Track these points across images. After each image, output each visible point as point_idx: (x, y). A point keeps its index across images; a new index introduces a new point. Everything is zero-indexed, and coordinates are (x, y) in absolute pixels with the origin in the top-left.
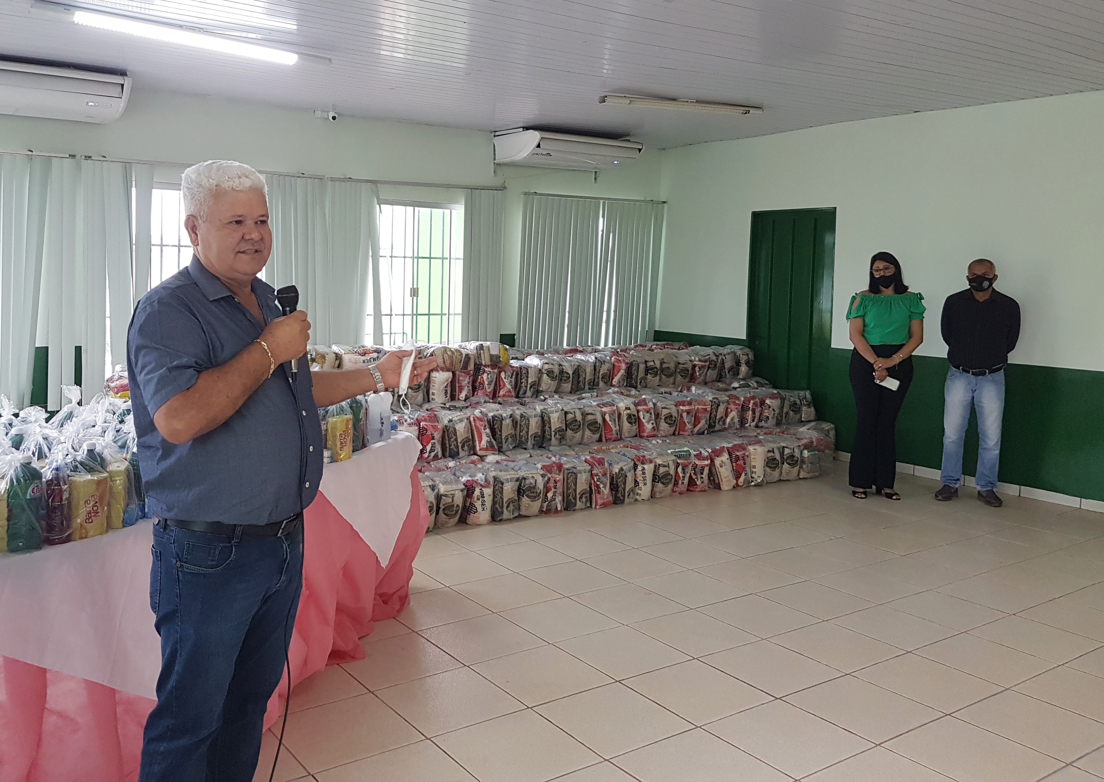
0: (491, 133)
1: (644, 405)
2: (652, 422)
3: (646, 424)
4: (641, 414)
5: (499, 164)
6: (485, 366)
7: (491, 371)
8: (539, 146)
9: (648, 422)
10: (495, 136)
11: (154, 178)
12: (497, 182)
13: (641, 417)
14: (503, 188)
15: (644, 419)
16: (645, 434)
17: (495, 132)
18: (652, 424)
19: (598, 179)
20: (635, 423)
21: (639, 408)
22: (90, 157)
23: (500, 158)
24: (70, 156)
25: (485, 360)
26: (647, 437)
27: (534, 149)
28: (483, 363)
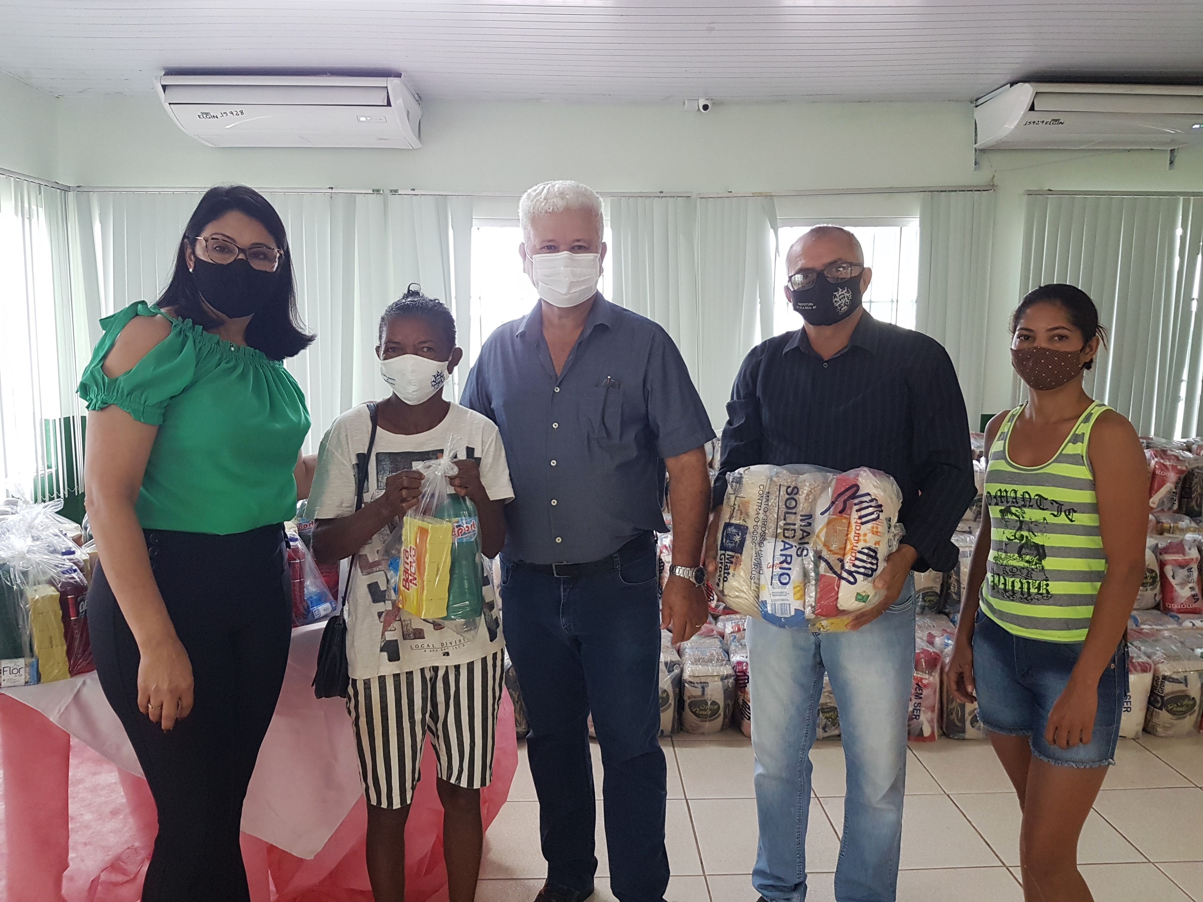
0: (972, 102)
1: (1177, 553)
2: (1191, 585)
3: (1177, 588)
4: (1169, 570)
5: (983, 151)
8: (1032, 108)
9: (1183, 584)
10: (976, 107)
11: (474, 213)
12: (982, 177)
13: (1169, 574)
14: (990, 187)
15: (1173, 577)
16: (1175, 607)
17: (977, 100)
18: (1192, 588)
19: (1177, 161)
20: (1153, 583)
21: (1168, 557)
22: (396, 191)
23: (984, 140)
24: (373, 191)
26: (1180, 611)
27: (1025, 115)
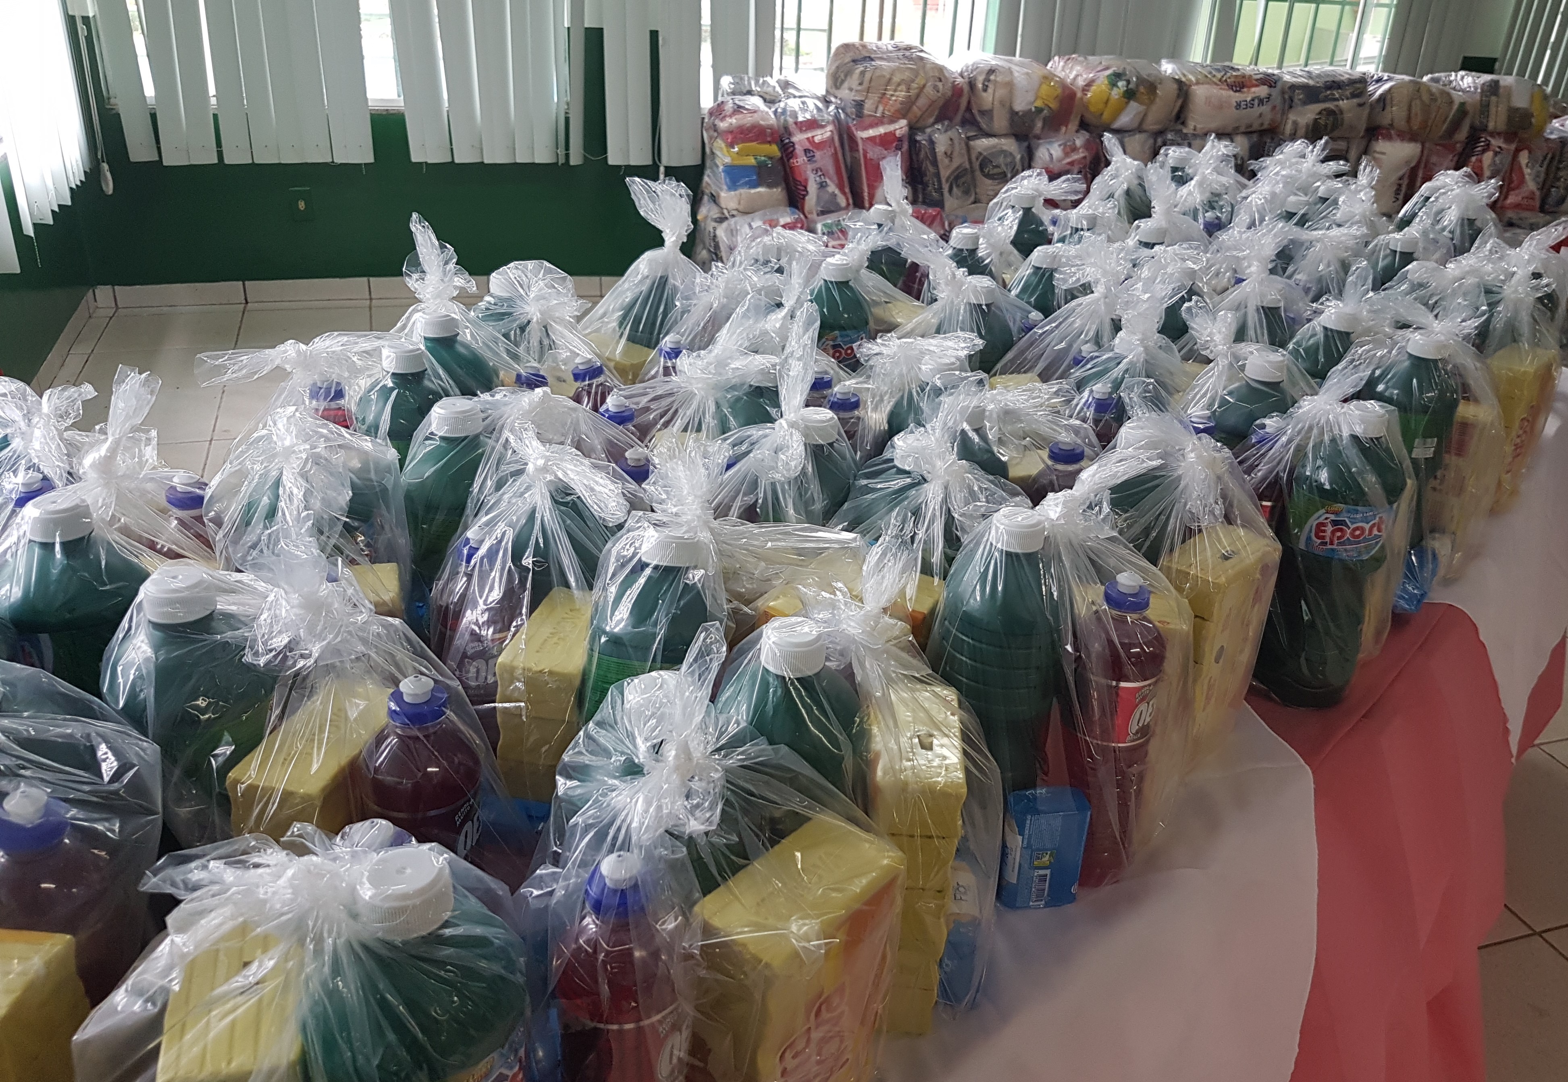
6: (1492, 134)
7: (1503, 146)
25: (1497, 120)
28: (1491, 126)
